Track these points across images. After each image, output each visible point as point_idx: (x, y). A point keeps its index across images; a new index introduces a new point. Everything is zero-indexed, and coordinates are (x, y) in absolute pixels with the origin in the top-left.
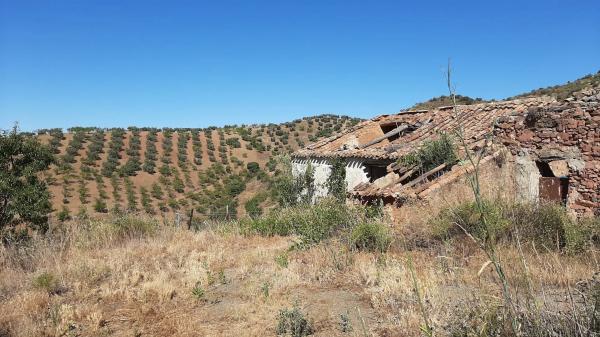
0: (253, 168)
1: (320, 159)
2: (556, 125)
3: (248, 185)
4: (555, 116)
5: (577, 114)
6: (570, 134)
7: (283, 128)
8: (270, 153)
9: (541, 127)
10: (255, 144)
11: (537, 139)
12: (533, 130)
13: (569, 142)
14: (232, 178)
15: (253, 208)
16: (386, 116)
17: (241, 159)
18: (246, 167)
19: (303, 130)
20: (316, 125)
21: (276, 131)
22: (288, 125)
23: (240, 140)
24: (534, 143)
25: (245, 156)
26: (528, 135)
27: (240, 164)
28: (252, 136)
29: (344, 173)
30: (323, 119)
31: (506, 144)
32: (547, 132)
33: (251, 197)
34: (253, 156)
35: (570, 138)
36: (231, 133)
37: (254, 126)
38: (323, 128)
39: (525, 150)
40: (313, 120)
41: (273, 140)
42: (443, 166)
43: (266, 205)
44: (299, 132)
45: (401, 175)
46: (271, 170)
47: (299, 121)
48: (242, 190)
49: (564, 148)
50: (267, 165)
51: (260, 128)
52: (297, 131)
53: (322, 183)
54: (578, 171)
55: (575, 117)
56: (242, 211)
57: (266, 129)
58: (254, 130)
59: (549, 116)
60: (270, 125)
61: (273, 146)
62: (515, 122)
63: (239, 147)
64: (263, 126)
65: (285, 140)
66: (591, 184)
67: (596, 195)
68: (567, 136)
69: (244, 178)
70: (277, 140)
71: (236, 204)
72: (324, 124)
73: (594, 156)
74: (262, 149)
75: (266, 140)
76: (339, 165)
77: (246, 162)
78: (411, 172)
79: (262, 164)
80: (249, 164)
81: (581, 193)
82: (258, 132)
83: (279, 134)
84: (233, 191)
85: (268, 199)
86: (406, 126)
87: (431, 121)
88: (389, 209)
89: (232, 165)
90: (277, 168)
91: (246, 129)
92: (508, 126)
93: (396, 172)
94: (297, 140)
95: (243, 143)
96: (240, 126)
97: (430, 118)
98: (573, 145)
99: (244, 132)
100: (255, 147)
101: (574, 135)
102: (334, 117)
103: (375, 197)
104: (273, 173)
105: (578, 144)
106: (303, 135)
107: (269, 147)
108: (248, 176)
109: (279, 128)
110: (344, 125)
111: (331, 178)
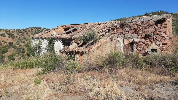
0: (11, 44)
1: (43, 39)
2: (130, 27)
3: (9, 50)
4: (130, 24)
5: (137, 24)
6: (135, 30)
7: (22, 31)
8: (17, 39)
9: (125, 28)
10: (11, 36)
11: (124, 32)
12: (122, 29)
13: (134, 33)
14: (2, 47)
15: (11, 58)
16: (65, 25)
17: (6, 41)
18: (8, 44)
19: (29, 31)
20: (34, 30)
21: (19, 31)
22: (24, 30)
23: (6, 34)
24: (123, 33)
25: (8, 40)
26: (121, 31)
27: (6, 43)
28: (10, 33)
29: (54, 44)
30: (36, 28)
31: (114, 34)
32: (127, 29)
33: (10, 54)
34: (11, 40)
35: (134, 32)
36: (2, 31)
37: (11, 29)
38: (36, 31)
39: (119, 35)
40: (33, 29)
41: (18, 35)
42: (93, 41)
43: (16, 57)
44: (28, 32)
45: (78, 44)
46: (18, 45)
47: (28, 29)
48: (7, 52)
49: (132, 35)
50: (16, 43)
51: (13, 30)
52: (27, 32)
53: (45, 47)
54: (137, 42)
55: (136, 25)
56: (7, 59)
57: (15, 31)
58: (11, 31)
59: (128, 24)
60: (17, 29)
61: (18, 37)
62: (117, 26)
63: (5, 36)
64: (14, 30)
65: (23, 34)
66: (141, 46)
67: (142, 50)
68: (133, 31)
69: (7, 48)
70: (20, 35)
71: (4, 57)
72: (37, 30)
73: (142, 37)
74: (14, 38)
75: (16, 34)
76: (52, 41)
77: (8, 42)
78: (82, 43)
79: (14, 43)
80: (9, 43)
81: (138, 49)
82: (12, 32)
83: (21, 33)
84: (3, 52)
85: (17, 55)
86: (73, 29)
87: (81, 27)
88: (77, 56)
89: (2, 43)
90: (20, 44)
91: (8, 30)
92: (114, 27)
93: (76, 43)
94: (27, 35)
95: (7, 35)
96: (5, 29)
97: (81, 26)
98: (135, 34)
99: (7, 31)
100: (11, 37)
101: (136, 31)
102: (40, 28)
103: (72, 52)
104: (19, 46)
105: (137, 34)
106: (29, 33)
107: (17, 37)
108: (9, 47)
109: (20, 31)
110: (44, 31)
111: (49, 46)
